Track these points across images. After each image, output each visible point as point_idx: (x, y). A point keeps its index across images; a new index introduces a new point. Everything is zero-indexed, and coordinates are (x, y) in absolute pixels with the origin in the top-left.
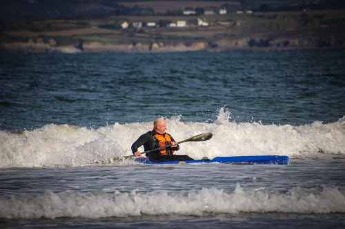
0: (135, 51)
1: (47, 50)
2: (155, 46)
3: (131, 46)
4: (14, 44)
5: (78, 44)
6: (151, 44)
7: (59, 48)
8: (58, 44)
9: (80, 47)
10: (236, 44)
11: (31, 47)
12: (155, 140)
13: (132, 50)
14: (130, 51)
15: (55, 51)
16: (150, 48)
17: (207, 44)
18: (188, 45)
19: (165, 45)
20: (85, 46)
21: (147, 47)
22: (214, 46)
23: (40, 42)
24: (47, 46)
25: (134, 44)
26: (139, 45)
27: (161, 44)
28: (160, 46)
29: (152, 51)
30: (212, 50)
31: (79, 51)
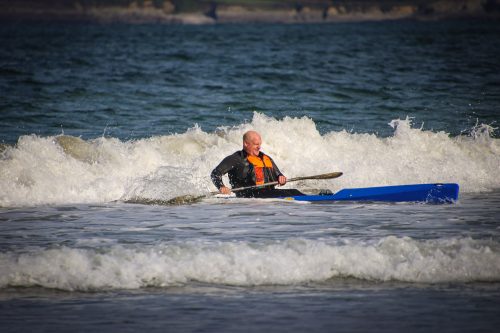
0: (300, 21)
1: (159, 19)
2: (333, 11)
3: (293, 13)
4: (106, 10)
5: (208, 9)
6: (326, 9)
7: (179, 17)
8: (177, 11)
9: (212, 14)
10: (465, 7)
11: (134, 14)
12: (247, 164)
13: (295, 18)
14: (292, 21)
15: (173, 20)
16: (325, 15)
17: (416, 8)
18: (384, 10)
19: (348, 10)
20: (220, 13)
21: (318, 14)
22: (429, 12)
23: (149, 6)
24: (160, 12)
25: (299, 8)
26: (306, 10)
27: (342, 9)
28: (340, 12)
29: (328, 20)
30: (423, 19)
31: (210, 20)
